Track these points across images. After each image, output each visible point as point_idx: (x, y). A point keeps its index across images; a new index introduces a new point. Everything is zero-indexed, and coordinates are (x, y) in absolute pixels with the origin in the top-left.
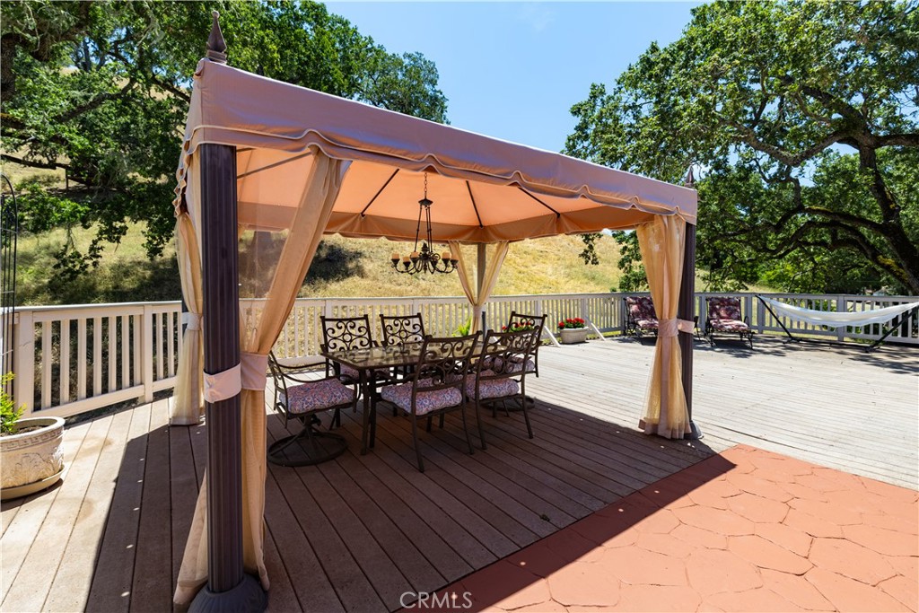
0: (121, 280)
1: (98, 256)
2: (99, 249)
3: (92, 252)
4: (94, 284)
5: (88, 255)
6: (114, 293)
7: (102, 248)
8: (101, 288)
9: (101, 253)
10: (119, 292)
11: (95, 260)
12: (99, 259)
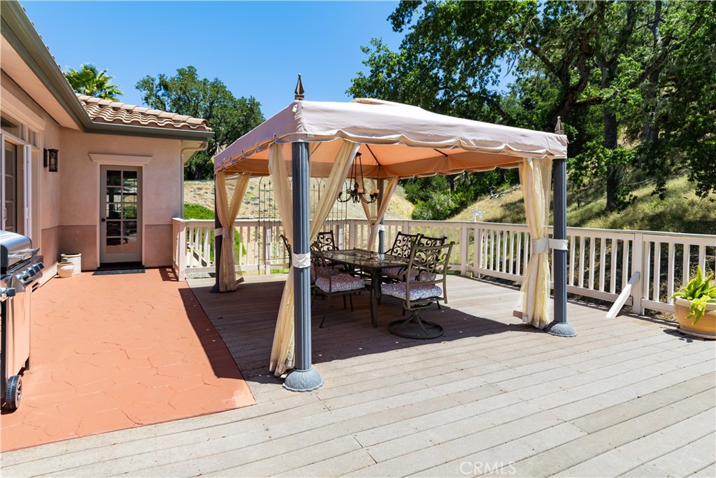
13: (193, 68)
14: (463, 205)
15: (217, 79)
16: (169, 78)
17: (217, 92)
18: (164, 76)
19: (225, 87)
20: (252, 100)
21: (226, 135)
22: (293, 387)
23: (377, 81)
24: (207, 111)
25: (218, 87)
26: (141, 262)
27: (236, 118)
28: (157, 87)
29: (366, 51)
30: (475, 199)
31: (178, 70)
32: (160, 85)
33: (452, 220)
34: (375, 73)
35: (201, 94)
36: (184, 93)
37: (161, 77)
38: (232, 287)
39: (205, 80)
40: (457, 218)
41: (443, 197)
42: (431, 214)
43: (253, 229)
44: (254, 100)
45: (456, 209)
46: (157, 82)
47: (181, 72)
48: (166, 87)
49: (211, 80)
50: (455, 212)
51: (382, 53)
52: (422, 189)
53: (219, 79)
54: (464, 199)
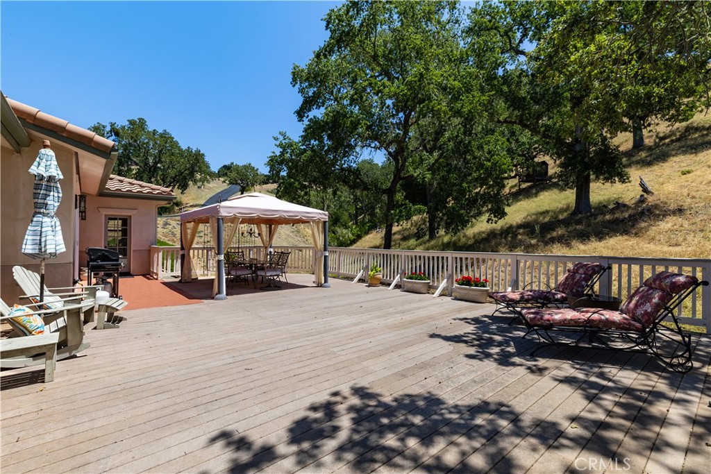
13: (143, 120)
14: (359, 237)
15: (165, 131)
16: (119, 126)
17: (166, 143)
18: (115, 123)
19: (173, 138)
20: (198, 152)
21: (174, 178)
22: (217, 299)
23: (283, 159)
24: (156, 156)
25: (165, 137)
26: (130, 272)
27: (183, 164)
28: (107, 133)
29: (276, 139)
30: (367, 233)
31: (128, 121)
32: (111, 131)
33: (351, 248)
34: (282, 154)
35: (151, 143)
36: (135, 141)
37: (112, 125)
38: (189, 280)
39: (154, 130)
40: (354, 247)
41: (345, 231)
42: (336, 244)
43: (200, 251)
44: (200, 151)
45: (354, 239)
46: (108, 129)
47: (132, 122)
48: (117, 134)
49: (160, 131)
50: (353, 242)
51: (287, 141)
52: (333, 225)
53: (167, 131)
54: (359, 233)
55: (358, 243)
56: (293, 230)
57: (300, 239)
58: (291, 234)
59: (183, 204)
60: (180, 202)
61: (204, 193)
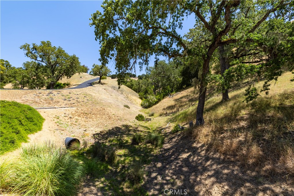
0: (284, 101)
1: (268, 89)
2: (268, 86)
3: (265, 88)
4: (270, 103)
5: (263, 89)
6: (279, 108)
7: (269, 85)
8: (274, 105)
9: (269, 87)
10: (282, 107)
11: (267, 91)
12: (269, 90)
13: (49, 42)
14: (159, 100)
16: (37, 45)
17: (60, 52)
18: (35, 44)
25: (60, 50)
28: (32, 49)
30: (163, 98)
31: (41, 42)
39: (54, 47)
40: (158, 105)
41: (152, 97)
42: (148, 104)
44: (75, 56)
45: (157, 101)
46: (32, 47)
47: (43, 43)
48: (36, 49)
49: (57, 47)
50: (157, 103)
52: (145, 94)
53: (61, 47)
54: (159, 98)
55: (159, 103)
56: (125, 97)
57: (128, 101)
58: (124, 99)
59: (70, 85)
60: (69, 84)
61: (82, 80)
